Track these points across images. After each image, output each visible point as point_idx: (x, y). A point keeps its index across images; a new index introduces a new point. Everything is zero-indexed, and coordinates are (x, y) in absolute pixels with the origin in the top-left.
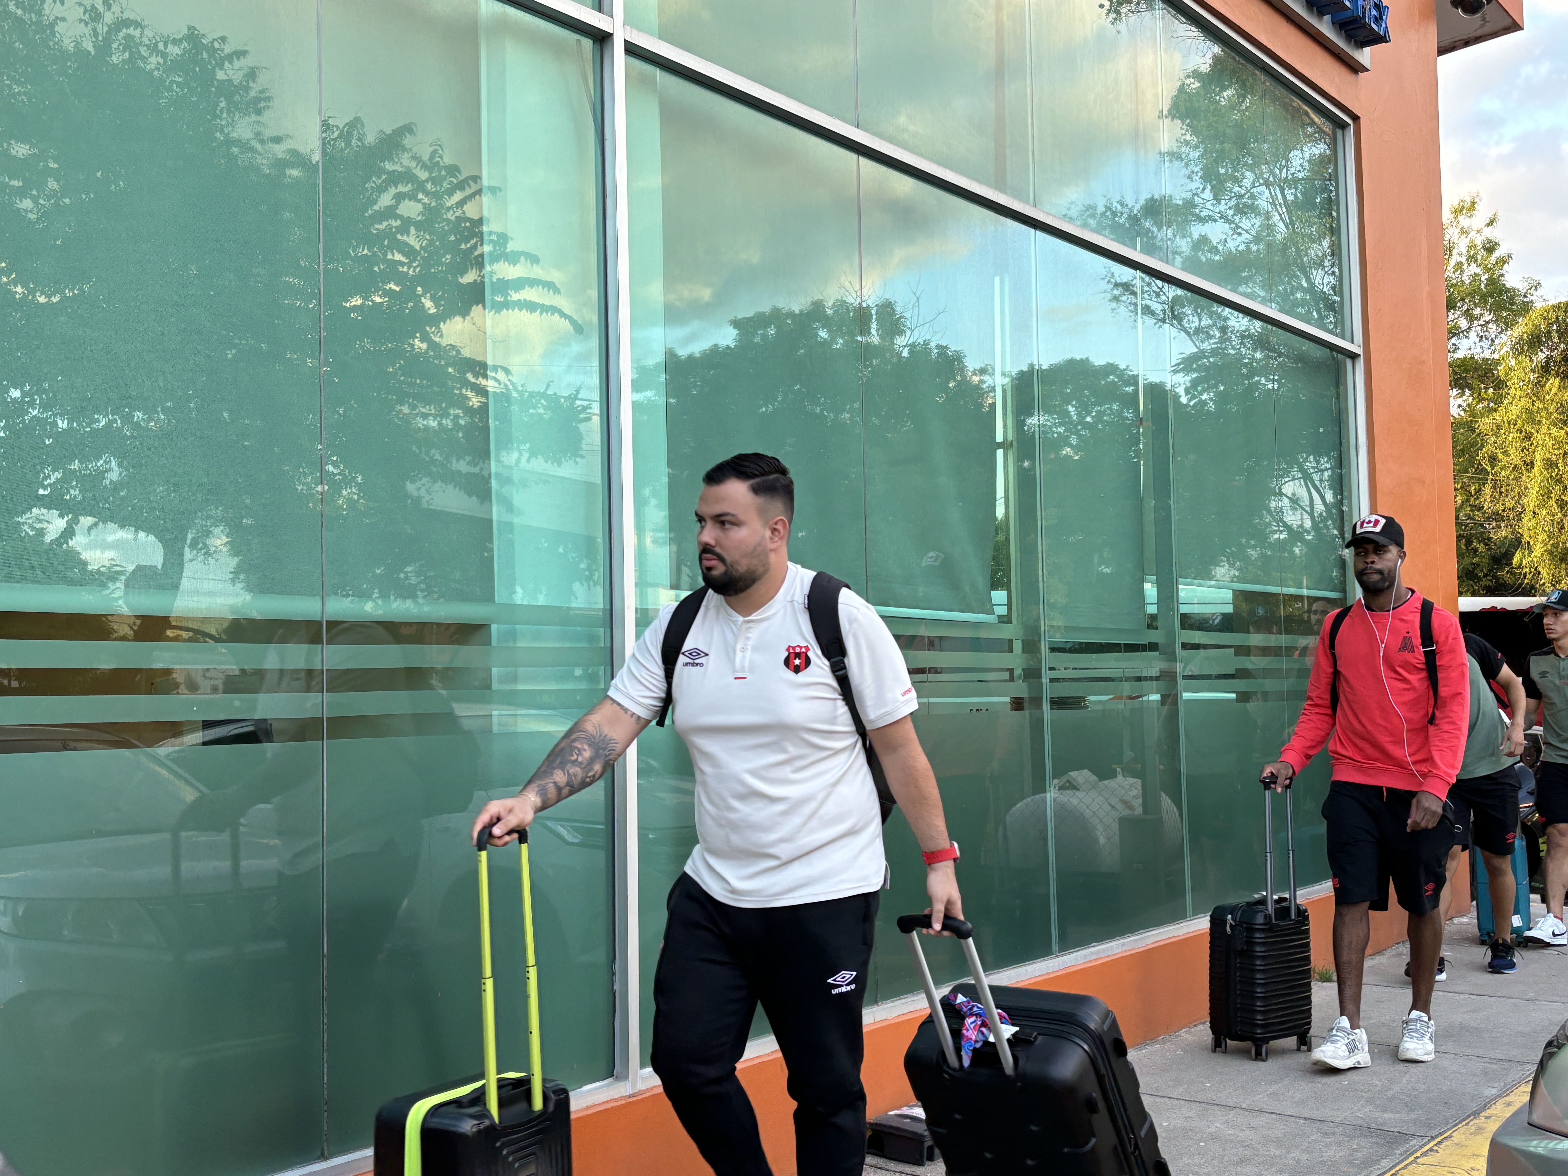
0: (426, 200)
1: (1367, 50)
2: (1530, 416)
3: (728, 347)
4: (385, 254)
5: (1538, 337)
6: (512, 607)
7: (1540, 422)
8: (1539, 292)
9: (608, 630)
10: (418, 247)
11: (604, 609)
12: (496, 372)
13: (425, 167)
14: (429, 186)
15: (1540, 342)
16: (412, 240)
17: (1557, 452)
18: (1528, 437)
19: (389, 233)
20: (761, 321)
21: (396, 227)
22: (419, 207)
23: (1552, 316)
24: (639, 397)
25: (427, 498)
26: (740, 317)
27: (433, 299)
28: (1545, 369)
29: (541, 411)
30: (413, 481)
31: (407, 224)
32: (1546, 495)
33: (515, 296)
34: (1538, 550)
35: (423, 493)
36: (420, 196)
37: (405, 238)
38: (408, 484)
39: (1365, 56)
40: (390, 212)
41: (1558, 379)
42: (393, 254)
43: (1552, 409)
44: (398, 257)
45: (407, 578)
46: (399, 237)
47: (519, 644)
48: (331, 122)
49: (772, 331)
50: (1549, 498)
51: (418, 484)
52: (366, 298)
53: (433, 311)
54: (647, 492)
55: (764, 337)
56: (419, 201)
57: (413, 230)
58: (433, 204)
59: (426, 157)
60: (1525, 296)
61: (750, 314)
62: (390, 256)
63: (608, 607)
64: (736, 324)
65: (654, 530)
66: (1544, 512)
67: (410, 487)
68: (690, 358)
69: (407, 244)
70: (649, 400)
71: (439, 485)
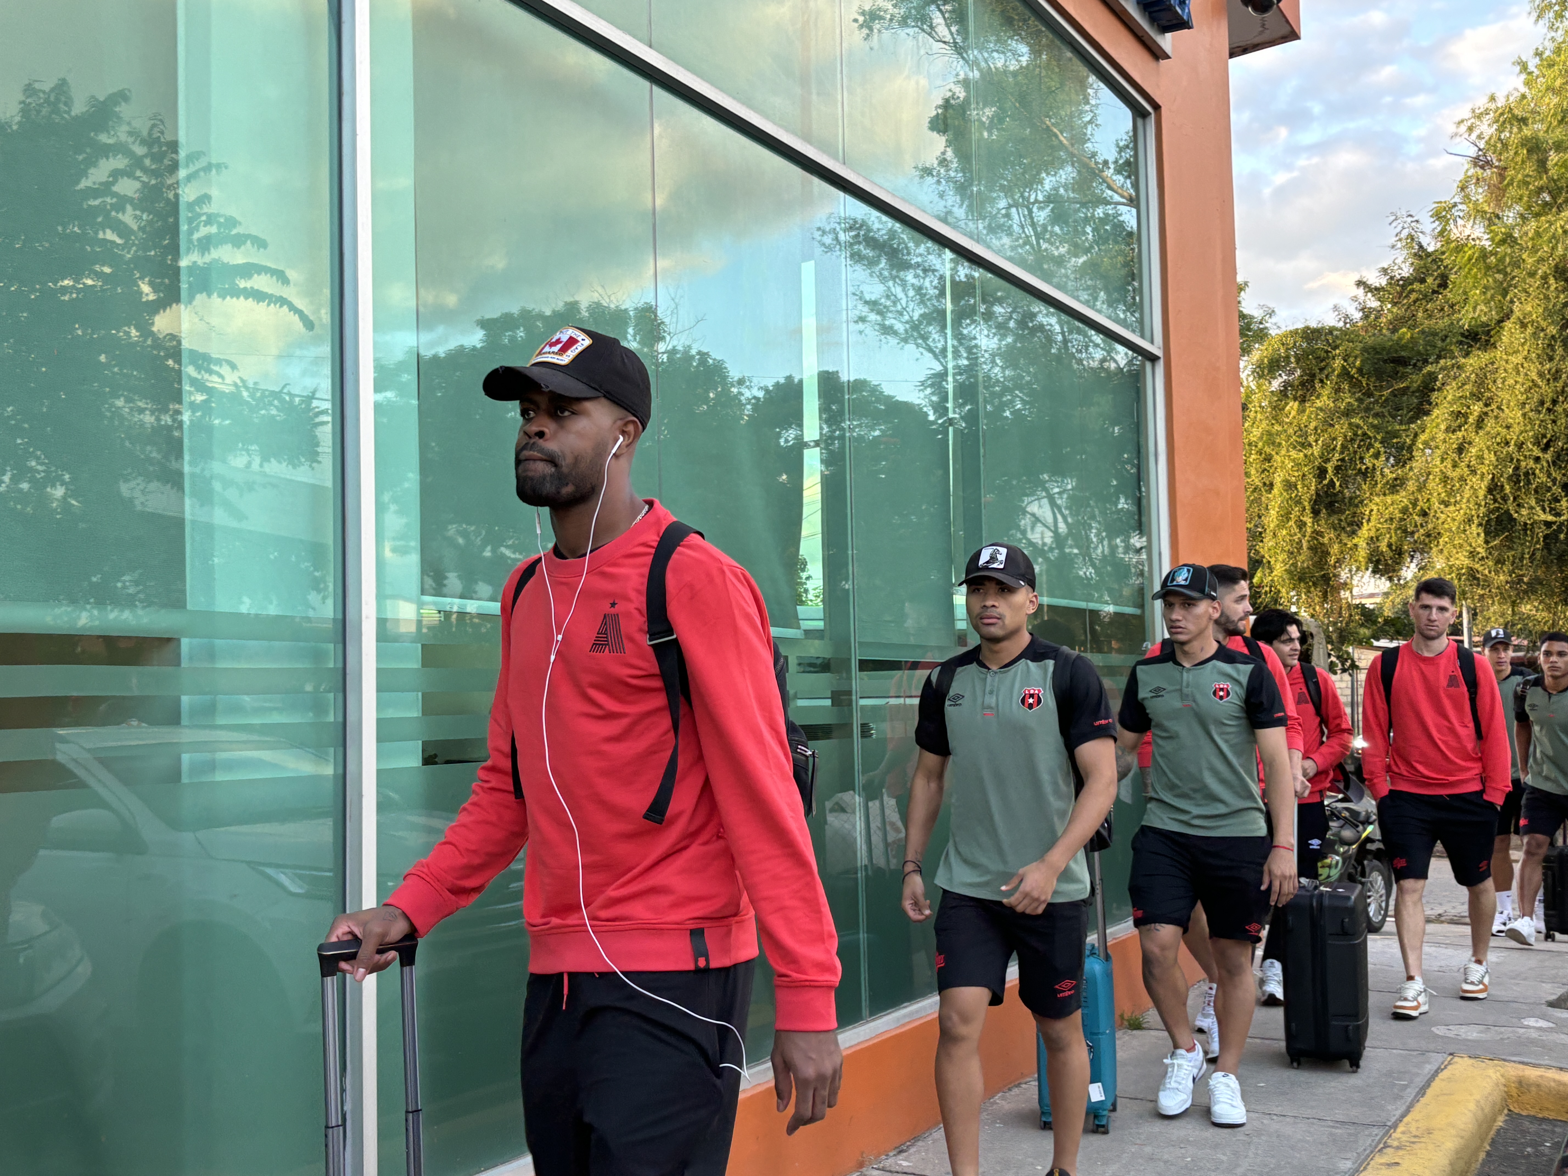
0: (145, 179)
1: (1169, 35)
2: (1270, 438)
3: (474, 348)
4: (96, 233)
5: (1278, 361)
6: (209, 616)
7: (1280, 444)
8: (1274, 320)
9: (340, 646)
10: (135, 227)
11: (334, 620)
12: (221, 366)
13: (143, 142)
14: (147, 162)
15: (1279, 367)
16: (128, 217)
17: (1296, 474)
18: (1268, 459)
19: (101, 209)
20: (507, 322)
21: (111, 204)
22: (137, 185)
23: (1290, 341)
24: (380, 397)
25: (142, 499)
26: (487, 317)
27: (151, 284)
28: (1283, 393)
29: (274, 412)
30: (126, 481)
31: (122, 202)
32: (1286, 516)
33: (242, 284)
34: (1279, 569)
35: (137, 494)
36: (138, 173)
37: (120, 216)
38: (121, 483)
39: (1167, 41)
40: (105, 189)
41: (1297, 403)
42: (104, 233)
43: (1291, 431)
44: (110, 235)
45: (124, 587)
46: (113, 213)
47: (221, 665)
48: (37, 86)
49: (521, 333)
50: (1289, 519)
51: (132, 484)
52: (77, 281)
53: (152, 297)
54: (386, 497)
55: (513, 339)
56: (137, 179)
57: (129, 208)
58: (153, 182)
59: (145, 133)
60: (1261, 323)
61: (496, 315)
62: (101, 235)
63: (340, 616)
64: (484, 324)
65: (394, 539)
66: (1284, 532)
67: (125, 489)
68: (435, 358)
69: (120, 222)
70: (389, 401)
71: (154, 485)
